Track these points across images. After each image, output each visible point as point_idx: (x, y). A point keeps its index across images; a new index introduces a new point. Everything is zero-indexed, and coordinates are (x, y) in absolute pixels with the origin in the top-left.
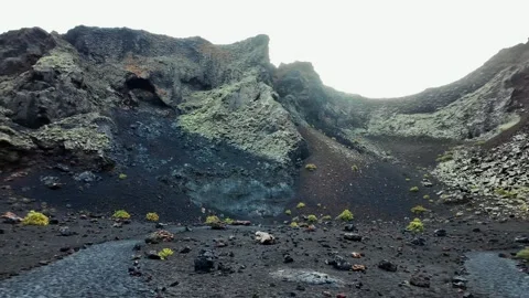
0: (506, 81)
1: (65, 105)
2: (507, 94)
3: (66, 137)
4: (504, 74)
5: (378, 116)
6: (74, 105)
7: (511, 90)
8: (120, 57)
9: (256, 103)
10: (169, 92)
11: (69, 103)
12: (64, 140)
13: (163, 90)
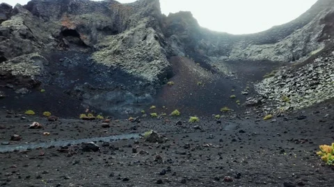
0: (321, 20)
1: (16, 49)
2: (320, 29)
3: (13, 69)
4: (321, 14)
5: (238, 47)
6: (21, 49)
7: (323, 26)
8: (59, 16)
9: (143, 43)
10: (88, 37)
11: (18, 48)
12: (11, 71)
13: (85, 36)
